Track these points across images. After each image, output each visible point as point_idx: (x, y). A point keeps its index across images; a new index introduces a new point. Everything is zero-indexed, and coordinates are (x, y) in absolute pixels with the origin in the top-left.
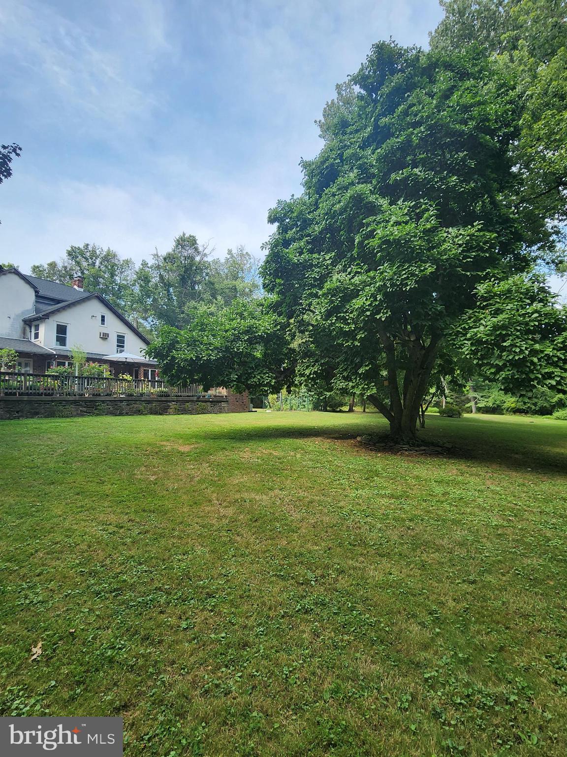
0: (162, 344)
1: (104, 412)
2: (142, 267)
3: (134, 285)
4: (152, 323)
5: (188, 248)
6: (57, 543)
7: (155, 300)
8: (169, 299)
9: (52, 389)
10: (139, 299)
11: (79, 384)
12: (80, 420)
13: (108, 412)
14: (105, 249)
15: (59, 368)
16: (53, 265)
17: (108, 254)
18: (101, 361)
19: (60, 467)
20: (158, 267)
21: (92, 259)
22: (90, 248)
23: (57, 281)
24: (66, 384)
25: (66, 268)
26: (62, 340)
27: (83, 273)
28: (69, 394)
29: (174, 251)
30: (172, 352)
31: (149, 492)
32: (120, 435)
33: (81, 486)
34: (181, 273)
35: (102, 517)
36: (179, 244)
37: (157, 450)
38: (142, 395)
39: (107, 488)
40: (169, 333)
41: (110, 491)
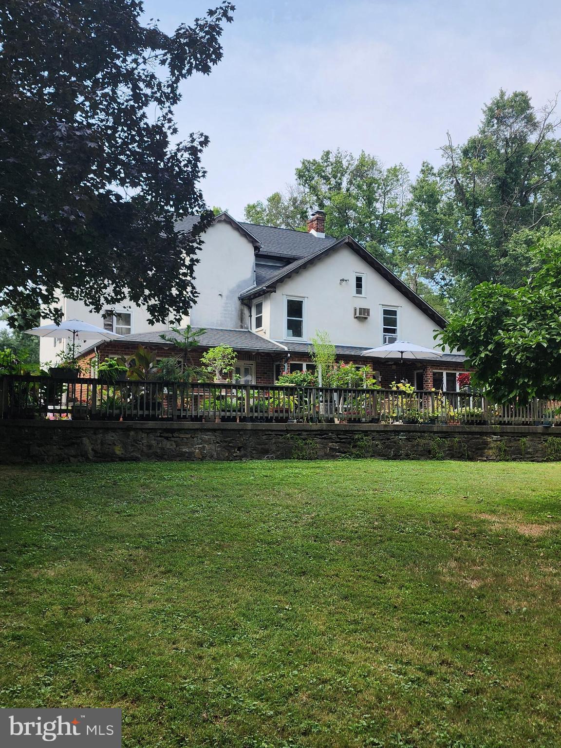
0: (476, 320)
1: (368, 452)
2: (422, 176)
3: (407, 213)
4: (443, 283)
5: (511, 120)
6: (325, 682)
7: (448, 237)
8: (475, 232)
9: (287, 411)
10: (419, 240)
11: (326, 401)
12: (330, 464)
13: (374, 452)
14: (357, 156)
15: (294, 374)
16: (275, 200)
17: (362, 164)
18: (359, 360)
19: (310, 547)
20: (453, 171)
21: (335, 177)
22: (332, 159)
23: (283, 227)
24: (306, 401)
25: (295, 200)
26: (295, 327)
27: (321, 205)
28: (311, 419)
29: (483, 132)
30: (497, 334)
31: (472, 611)
32: (401, 495)
33: (350, 584)
34: (500, 174)
35: (392, 646)
36: (492, 117)
37: (474, 529)
38: (433, 420)
39: (392, 592)
40: (490, 296)
41: (400, 600)
